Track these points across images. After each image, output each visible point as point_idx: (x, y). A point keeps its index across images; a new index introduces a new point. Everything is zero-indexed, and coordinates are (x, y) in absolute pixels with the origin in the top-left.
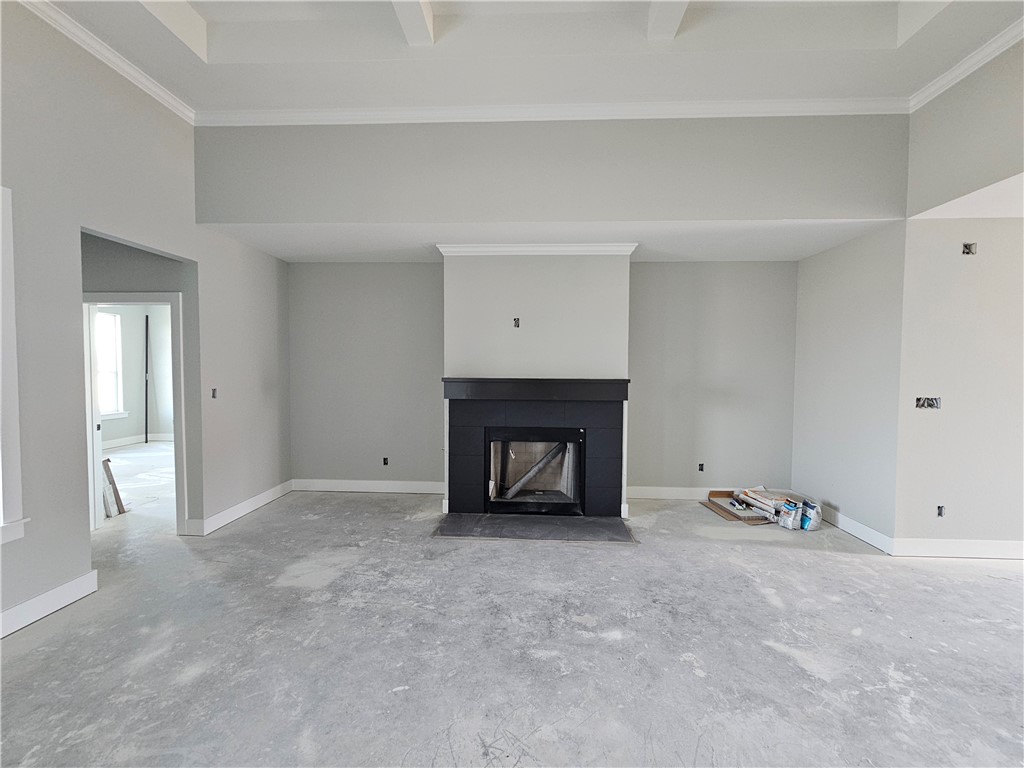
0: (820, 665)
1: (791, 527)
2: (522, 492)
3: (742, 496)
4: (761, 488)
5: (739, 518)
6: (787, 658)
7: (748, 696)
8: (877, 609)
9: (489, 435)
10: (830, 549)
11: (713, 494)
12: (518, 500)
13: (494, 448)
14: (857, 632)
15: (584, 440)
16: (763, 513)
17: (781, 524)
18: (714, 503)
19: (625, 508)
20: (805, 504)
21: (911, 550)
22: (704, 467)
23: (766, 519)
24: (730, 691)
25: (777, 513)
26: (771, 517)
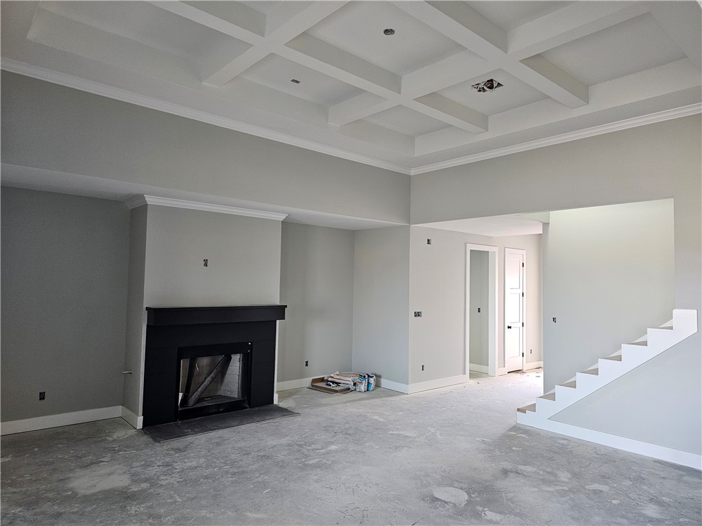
0: (411, 433)
1: (363, 391)
2: (200, 400)
3: (330, 379)
4: (338, 372)
5: (336, 391)
6: (400, 435)
7: (396, 447)
8: (416, 413)
9: (181, 354)
10: (384, 397)
11: (314, 381)
12: (199, 405)
13: (184, 364)
14: (414, 421)
15: (251, 351)
16: (347, 386)
17: (358, 390)
18: (317, 387)
19: (276, 396)
20: (369, 376)
21: (415, 389)
22: (309, 363)
23: (349, 389)
24: (390, 448)
25: (355, 384)
26: (352, 387)
